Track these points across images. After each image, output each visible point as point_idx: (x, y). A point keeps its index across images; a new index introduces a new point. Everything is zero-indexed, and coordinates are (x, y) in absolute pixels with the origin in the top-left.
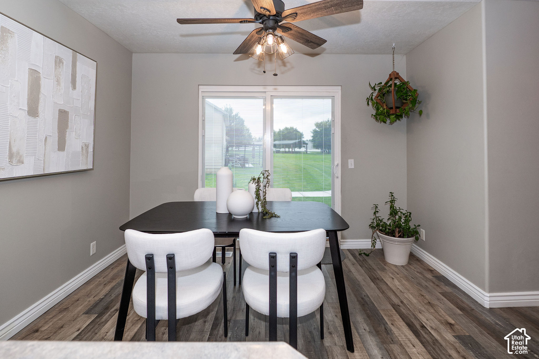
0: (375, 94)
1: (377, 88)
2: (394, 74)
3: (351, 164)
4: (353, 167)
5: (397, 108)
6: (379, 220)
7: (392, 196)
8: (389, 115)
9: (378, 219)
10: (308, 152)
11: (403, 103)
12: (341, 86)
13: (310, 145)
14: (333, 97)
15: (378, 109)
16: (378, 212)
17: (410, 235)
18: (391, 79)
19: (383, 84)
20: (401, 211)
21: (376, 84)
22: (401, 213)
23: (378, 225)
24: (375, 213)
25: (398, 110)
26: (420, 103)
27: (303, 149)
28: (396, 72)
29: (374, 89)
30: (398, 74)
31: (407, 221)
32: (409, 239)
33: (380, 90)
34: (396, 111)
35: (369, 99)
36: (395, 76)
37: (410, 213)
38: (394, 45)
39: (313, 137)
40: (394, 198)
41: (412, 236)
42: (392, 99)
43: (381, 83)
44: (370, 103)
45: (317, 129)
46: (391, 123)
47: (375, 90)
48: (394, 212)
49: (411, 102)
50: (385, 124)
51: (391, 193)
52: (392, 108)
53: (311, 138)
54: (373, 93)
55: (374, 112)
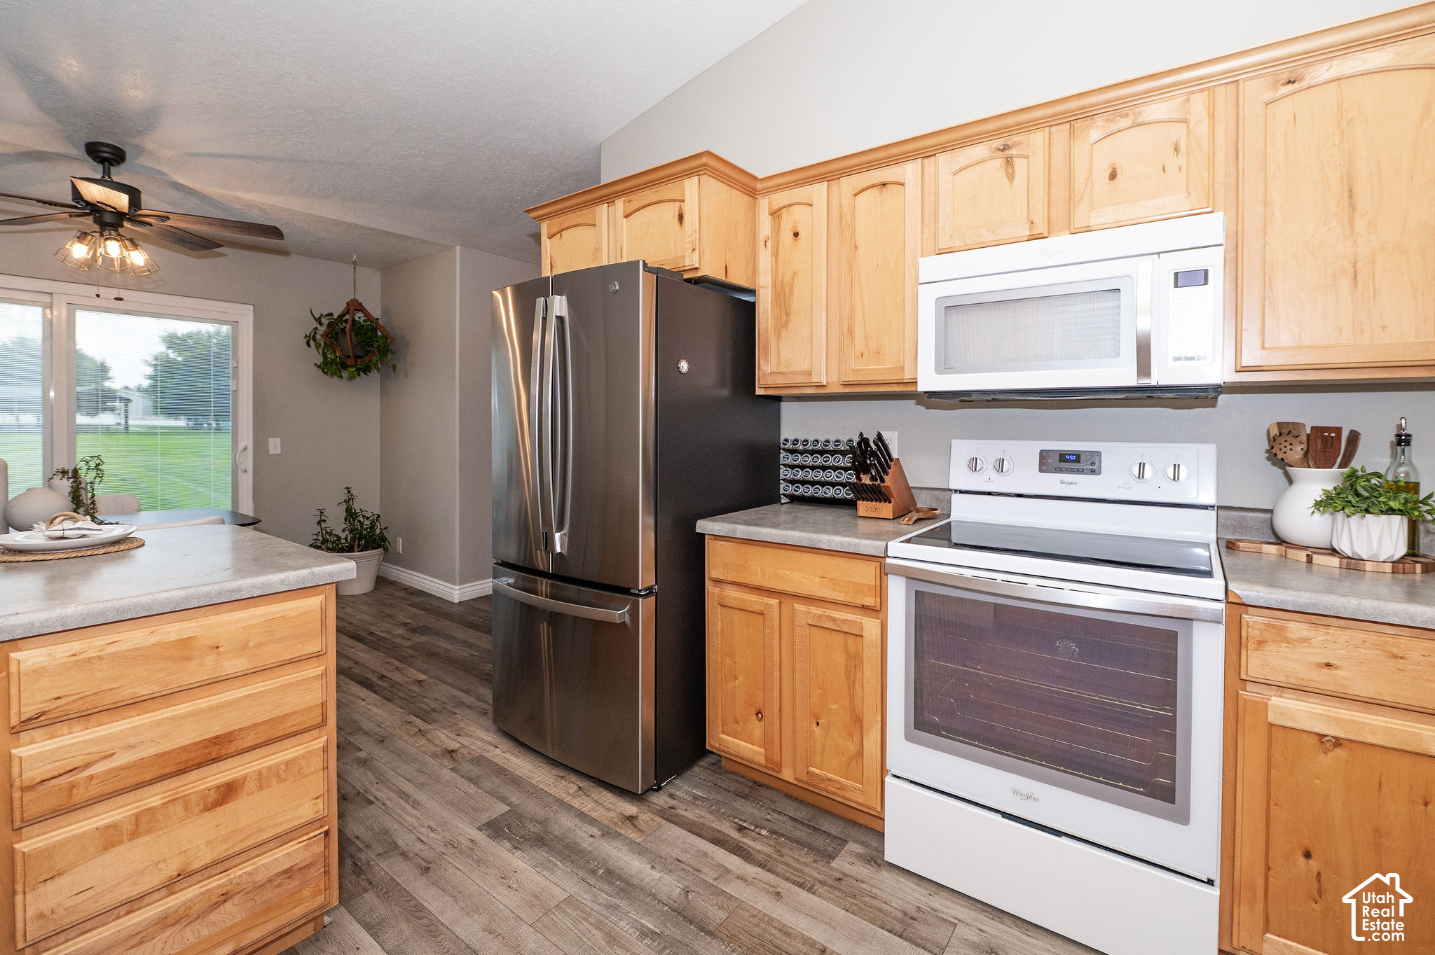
0: (322, 329)
1: (325, 321)
2: (354, 304)
3: (275, 446)
4: (278, 451)
5: (357, 357)
6: (327, 532)
7: (349, 492)
8: (344, 366)
9: (324, 532)
10: (131, 429)
11: (368, 352)
12: (254, 305)
13: (139, 403)
14: (235, 324)
15: (325, 356)
16: (324, 521)
17: (376, 546)
18: (347, 311)
19: (335, 317)
20: (364, 513)
21: (322, 315)
22: (363, 516)
23: (325, 541)
24: (319, 523)
25: (359, 360)
26: (394, 353)
27: (107, 419)
28: (357, 300)
29: (319, 321)
30: (360, 304)
31: (372, 527)
32: (374, 551)
33: (330, 325)
34: (356, 362)
35: (310, 338)
36: (355, 306)
37: (379, 516)
38: (355, 257)
39: (151, 377)
40: (351, 495)
41: (379, 546)
42: (348, 343)
43: (331, 314)
44: (312, 343)
45: (172, 355)
46: (351, 378)
47: (321, 324)
48: (351, 515)
49: (379, 351)
50: (341, 379)
51: (347, 488)
52: (349, 357)
53: (146, 383)
54: (317, 328)
55: (320, 360)
